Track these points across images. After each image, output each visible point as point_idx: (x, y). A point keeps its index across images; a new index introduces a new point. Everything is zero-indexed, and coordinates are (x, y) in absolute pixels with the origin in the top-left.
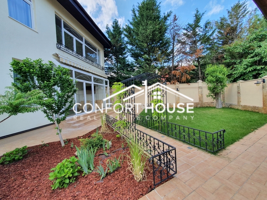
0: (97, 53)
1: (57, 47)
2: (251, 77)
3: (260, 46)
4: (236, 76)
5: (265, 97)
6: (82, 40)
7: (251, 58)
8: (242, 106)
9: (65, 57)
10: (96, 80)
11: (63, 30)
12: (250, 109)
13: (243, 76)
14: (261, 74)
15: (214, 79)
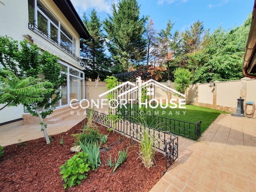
0: (73, 42)
1: (29, 27)
2: (206, 81)
3: (212, 58)
4: (196, 79)
5: (214, 97)
6: (57, 25)
7: (206, 66)
8: (199, 103)
9: (38, 41)
10: (72, 71)
11: (37, 8)
12: (204, 106)
13: (200, 80)
14: (212, 79)
15: (181, 81)
